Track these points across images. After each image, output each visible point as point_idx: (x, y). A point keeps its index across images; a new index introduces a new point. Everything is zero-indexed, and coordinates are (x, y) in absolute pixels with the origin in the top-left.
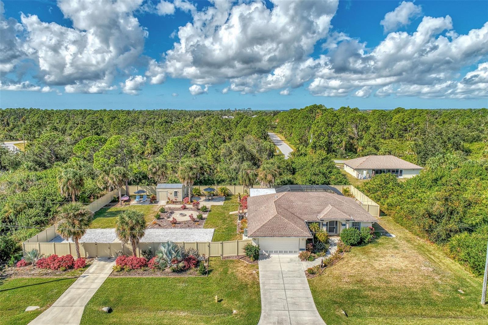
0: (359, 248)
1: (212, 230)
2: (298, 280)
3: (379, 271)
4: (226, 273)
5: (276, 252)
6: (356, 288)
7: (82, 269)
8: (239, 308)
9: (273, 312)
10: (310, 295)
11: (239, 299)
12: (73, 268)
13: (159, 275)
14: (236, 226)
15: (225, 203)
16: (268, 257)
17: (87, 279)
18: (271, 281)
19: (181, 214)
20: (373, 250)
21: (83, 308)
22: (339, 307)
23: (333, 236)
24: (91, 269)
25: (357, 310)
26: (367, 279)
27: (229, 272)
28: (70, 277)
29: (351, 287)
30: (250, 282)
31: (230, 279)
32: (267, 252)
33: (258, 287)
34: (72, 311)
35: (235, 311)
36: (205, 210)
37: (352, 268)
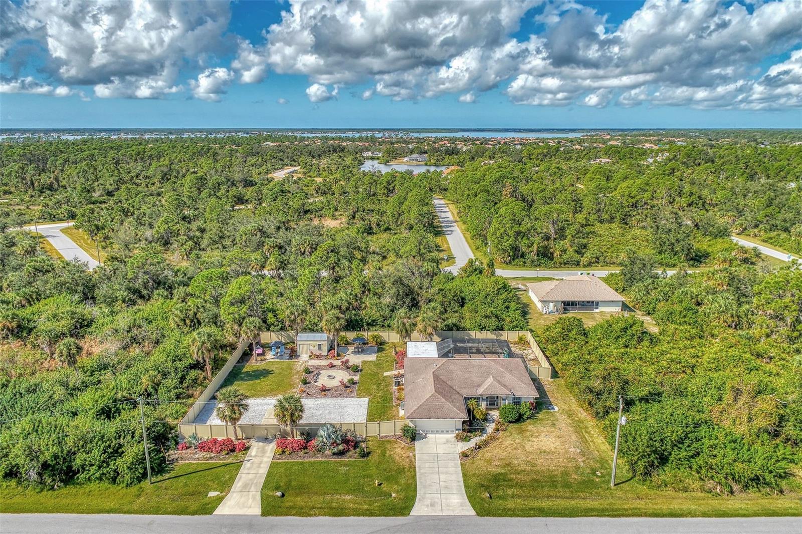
0: (516, 425)
1: (366, 400)
2: (451, 464)
3: (528, 453)
4: (384, 456)
5: (433, 432)
6: (503, 471)
7: (244, 452)
8: (397, 492)
9: (427, 496)
10: (461, 479)
11: (397, 483)
12: (234, 451)
13: (320, 458)
14: (391, 394)
15: (377, 357)
16: (425, 437)
17: (252, 463)
18: (427, 465)
19: (329, 376)
20: (530, 427)
21: (259, 493)
22: (486, 490)
23: (494, 409)
24: (253, 452)
25: (501, 493)
26: (516, 462)
27: (387, 455)
28: (235, 461)
29: (499, 470)
30: (407, 466)
31: (388, 461)
32: (424, 431)
33: (415, 471)
34: (250, 496)
35: (394, 495)
36: (356, 369)
37: (504, 450)
